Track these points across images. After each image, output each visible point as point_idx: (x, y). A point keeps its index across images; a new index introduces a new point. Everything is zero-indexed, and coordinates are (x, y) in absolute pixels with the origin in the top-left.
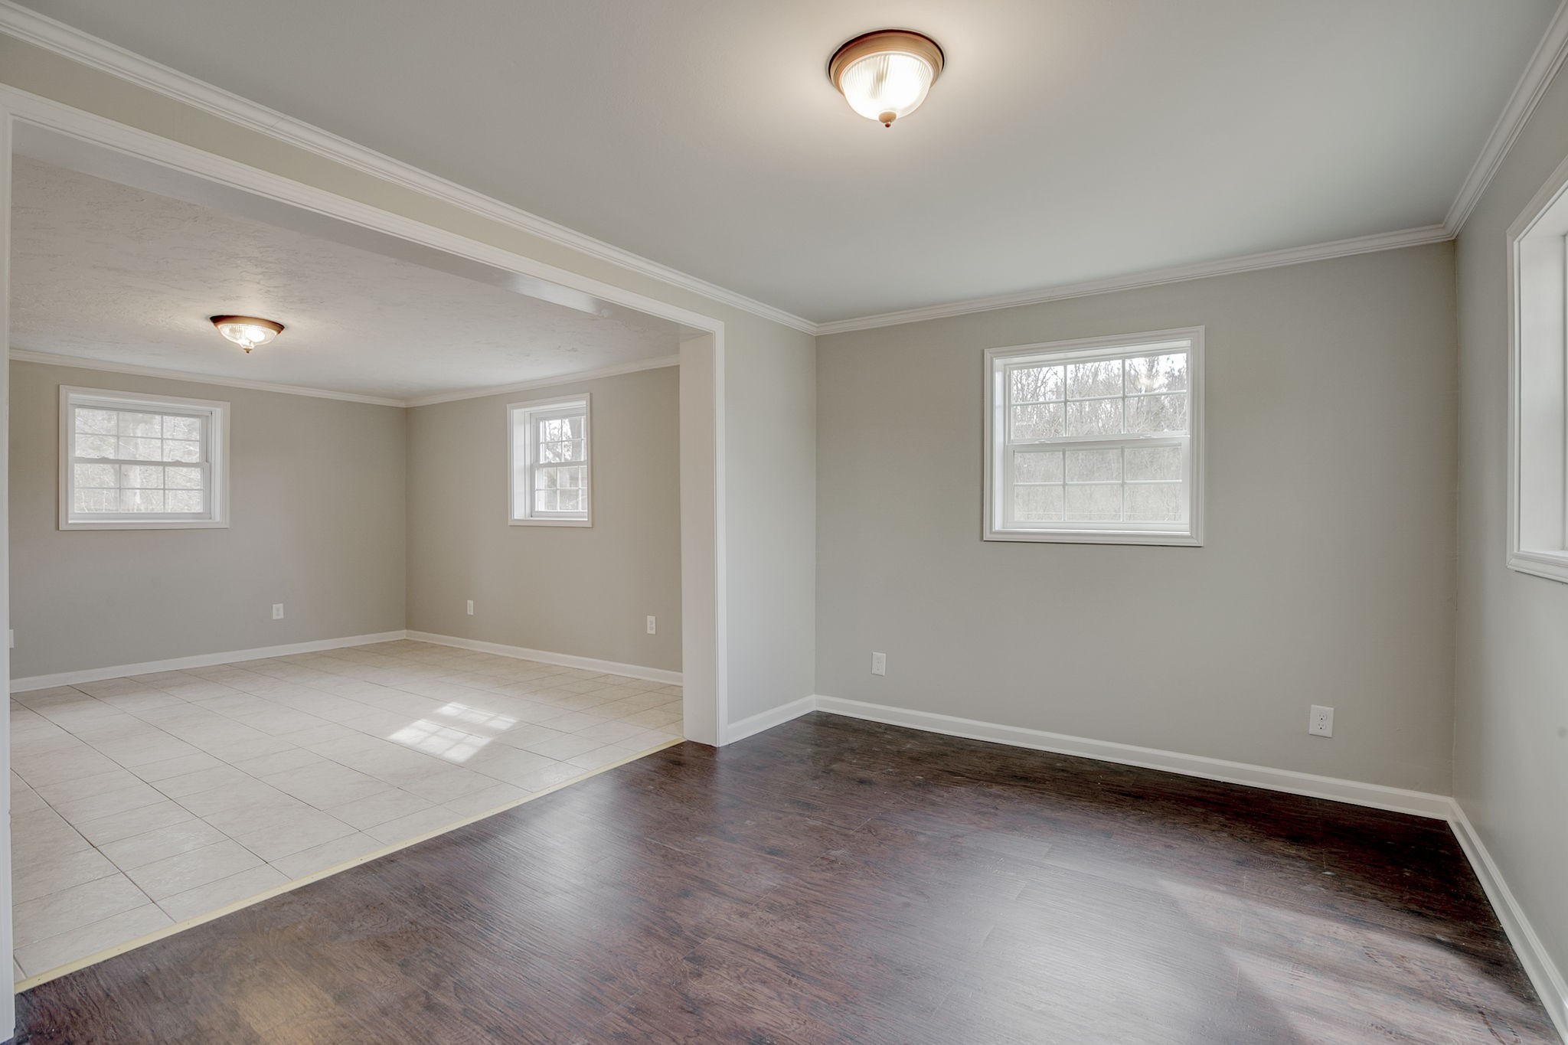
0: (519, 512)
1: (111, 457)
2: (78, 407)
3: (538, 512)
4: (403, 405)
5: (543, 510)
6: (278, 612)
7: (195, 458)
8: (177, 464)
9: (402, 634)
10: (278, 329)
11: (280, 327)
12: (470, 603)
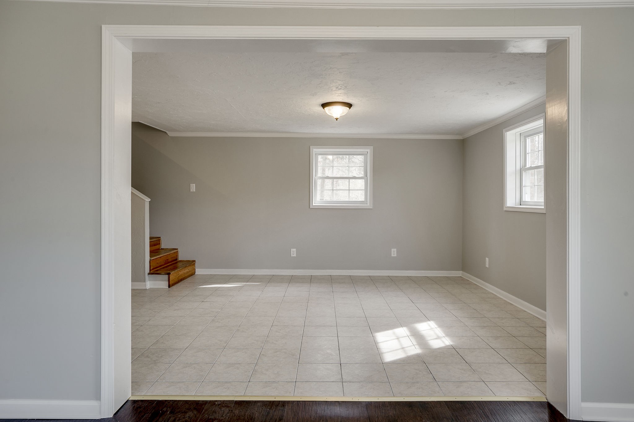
0: (511, 201)
1: (330, 176)
2: (319, 155)
3: (524, 202)
4: (460, 138)
5: (529, 200)
6: (394, 252)
7: (362, 175)
8: (354, 178)
9: (459, 273)
10: (349, 106)
11: (349, 105)
12: (487, 259)
